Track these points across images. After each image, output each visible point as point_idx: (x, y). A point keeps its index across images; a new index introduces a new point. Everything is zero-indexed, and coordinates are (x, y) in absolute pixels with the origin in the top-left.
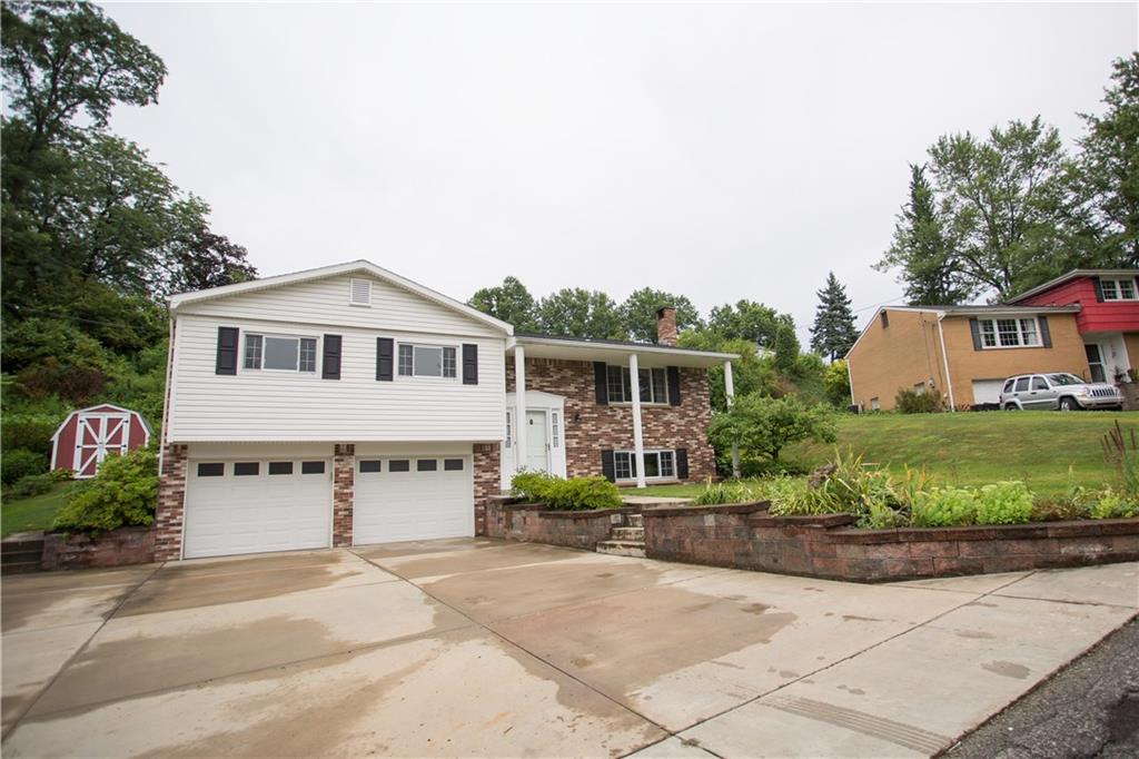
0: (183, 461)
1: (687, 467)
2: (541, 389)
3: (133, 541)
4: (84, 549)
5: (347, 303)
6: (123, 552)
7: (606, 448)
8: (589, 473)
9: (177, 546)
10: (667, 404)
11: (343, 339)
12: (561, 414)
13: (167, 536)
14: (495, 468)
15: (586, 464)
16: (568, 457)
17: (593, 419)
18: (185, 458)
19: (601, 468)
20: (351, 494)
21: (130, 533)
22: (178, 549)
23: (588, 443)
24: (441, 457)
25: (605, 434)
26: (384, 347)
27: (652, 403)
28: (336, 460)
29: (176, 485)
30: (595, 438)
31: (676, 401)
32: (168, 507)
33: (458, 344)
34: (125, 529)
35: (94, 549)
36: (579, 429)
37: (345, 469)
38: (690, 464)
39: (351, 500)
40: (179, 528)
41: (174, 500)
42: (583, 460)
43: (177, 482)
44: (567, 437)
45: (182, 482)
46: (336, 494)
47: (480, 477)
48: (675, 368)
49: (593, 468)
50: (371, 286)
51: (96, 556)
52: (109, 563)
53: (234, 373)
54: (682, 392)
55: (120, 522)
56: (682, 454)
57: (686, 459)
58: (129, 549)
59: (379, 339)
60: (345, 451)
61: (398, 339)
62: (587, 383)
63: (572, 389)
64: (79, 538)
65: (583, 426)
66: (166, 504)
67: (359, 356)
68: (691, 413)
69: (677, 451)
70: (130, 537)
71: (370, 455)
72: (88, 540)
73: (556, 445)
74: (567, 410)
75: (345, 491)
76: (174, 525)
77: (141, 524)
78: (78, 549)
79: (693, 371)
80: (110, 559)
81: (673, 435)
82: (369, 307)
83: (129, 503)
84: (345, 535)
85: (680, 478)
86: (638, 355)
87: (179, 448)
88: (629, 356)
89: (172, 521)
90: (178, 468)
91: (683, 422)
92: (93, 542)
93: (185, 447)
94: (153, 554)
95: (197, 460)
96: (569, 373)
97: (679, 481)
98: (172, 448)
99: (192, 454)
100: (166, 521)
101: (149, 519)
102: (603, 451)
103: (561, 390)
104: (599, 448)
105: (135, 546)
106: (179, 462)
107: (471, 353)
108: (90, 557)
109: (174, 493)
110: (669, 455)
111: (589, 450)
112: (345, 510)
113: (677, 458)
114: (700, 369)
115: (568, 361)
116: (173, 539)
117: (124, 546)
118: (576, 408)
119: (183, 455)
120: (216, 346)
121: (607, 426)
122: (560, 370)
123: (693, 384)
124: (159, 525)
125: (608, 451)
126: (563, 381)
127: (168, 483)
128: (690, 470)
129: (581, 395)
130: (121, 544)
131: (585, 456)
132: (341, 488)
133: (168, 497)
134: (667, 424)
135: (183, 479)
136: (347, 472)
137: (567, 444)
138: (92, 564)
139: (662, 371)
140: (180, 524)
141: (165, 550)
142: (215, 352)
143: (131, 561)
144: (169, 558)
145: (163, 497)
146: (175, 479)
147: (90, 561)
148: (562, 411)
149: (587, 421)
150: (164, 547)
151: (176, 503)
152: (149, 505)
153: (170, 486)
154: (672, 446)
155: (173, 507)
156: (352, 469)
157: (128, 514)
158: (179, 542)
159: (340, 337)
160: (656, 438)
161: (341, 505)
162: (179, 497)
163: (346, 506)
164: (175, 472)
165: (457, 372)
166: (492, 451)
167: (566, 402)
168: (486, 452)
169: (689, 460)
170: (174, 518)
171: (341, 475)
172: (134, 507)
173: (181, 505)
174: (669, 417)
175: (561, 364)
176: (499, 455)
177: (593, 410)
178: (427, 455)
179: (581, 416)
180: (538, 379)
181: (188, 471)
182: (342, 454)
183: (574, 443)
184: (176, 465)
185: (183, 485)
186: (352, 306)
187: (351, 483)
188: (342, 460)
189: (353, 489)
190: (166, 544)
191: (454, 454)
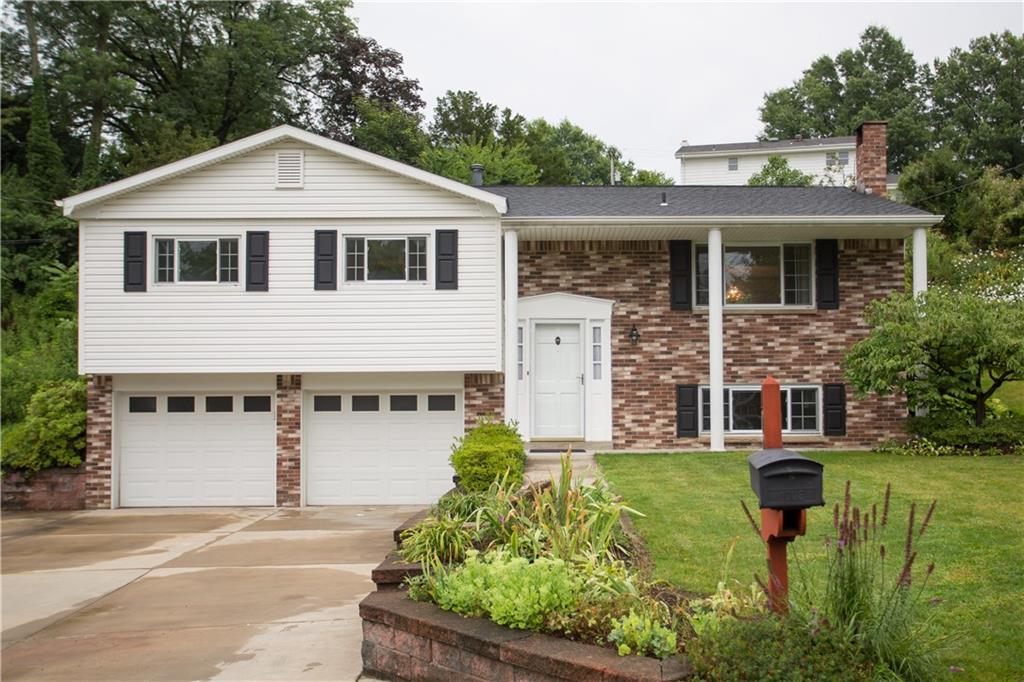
0: (108, 395)
1: (843, 415)
2: (574, 289)
3: (64, 484)
4: (20, 490)
5: (274, 186)
6: (56, 496)
7: (685, 381)
8: (652, 420)
9: (107, 493)
10: (813, 307)
11: (271, 236)
12: (606, 328)
13: (96, 481)
14: (497, 410)
15: (647, 406)
16: (615, 394)
17: (663, 335)
18: (110, 392)
19: (674, 413)
20: (298, 440)
21: (62, 475)
22: (109, 497)
23: (653, 374)
24: (423, 391)
25: (683, 358)
26: (325, 242)
27: (781, 306)
28: (279, 396)
29: (102, 423)
30: (667, 366)
31: (829, 299)
32: (96, 448)
33: (429, 231)
34: (56, 470)
35: (29, 490)
36: (639, 351)
37: (289, 408)
38: (850, 411)
39: (297, 448)
40: (107, 472)
41: (101, 440)
42: (643, 400)
43: (102, 420)
44: (615, 364)
45: (108, 419)
46: (279, 439)
47: (474, 422)
48: (833, 243)
49: (658, 413)
50: (302, 158)
51: (31, 498)
52: (42, 506)
53: (144, 289)
54: (841, 284)
55: (48, 463)
56: (836, 395)
57: (842, 402)
58: (60, 493)
59: (318, 233)
60: (289, 384)
61: (343, 231)
62: (655, 277)
63: (628, 286)
64: (15, 478)
65: (646, 347)
66: (94, 444)
67: (291, 257)
68: (860, 322)
69: (826, 387)
70: (61, 480)
71: (327, 389)
72: (23, 480)
73: (597, 376)
74: (616, 321)
75: (291, 436)
76: (102, 468)
77: (68, 466)
78: (14, 489)
79: (872, 246)
80: (44, 502)
81: (819, 360)
82: (301, 189)
83: (51, 442)
84: (291, 492)
85: (826, 434)
86: (722, 230)
87: (103, 379)
88: (707, 231)
89: (101, 464)
90: (103, 404)
91: (842, 338)
92: (28, 483)
93: (109, 378)
94: (83, 500)
95: (128, 393)
96: (624, 261)
97: (826, 440)
98: (96, 380)
99: (117, 387)
100: (94, 464)
101: (77, 460)
102: (679, 387)
103: (610, 289)
104: (674, 381)
105: (66, 490)
106: (103, 396)
107: (448, 242)
108: (26, 499)
109: (101, 432)
110: (810, 394)
111: (653, 385)
112: (290, 460)
113: (825, 400)
114: (889, 241)
115: (623, 243)
116: (103, 484)
117: (57, 489)
118: (633, 317)
119: (109, 388)
120: (122, 257)
121: (689, 345)
122: (607, 257)
123: (871, 270)
124: (88, 468)
125: (688, 386)
126: (614, 275)
127: (95, 420)
128: (849, 423)
129: (644, 296)
130: (53, 486)
131: (646, 393)
132: (284, 432)
133: (95, 436)
134: (808, 342)
135: (110, 416)
136: (291, 412)
137: (614, 375)
138: (28, 505)
139: (804, 249)
140: (109, 468)
141: (95, 497)
142: (122, 264)
143: (63, 506)
144: (100, 505)
145: (90, 436)
146: (102, 416)
147: (26, 502)
148: (608, 323)
149: (651, 337)
150: (94, 493)
151: (103, 444)
152: (77, 444)
153: (96, 424)
154: (815, 379)
155: (101, 448)
156: (298, 408)
157: (53, 454)
158: (109, 489)
159: (266, 234)
160: (783, 366)
161: (286, 454)
162: (107, 435)
163: (290, 454)
164: (101, 408)
165: (428, 272)
166: (492, 384)
167: (615, 309)
168: (484, 386)
169: (850, 405)
170: (102, 460)
171: (284, 416)
172: (59, 447)
173: (108, 446)
174: (813, 328)
175: (608, 248)
176: (503, 390)
177: (664, 319)
178: (403, 389)
179: (641, 331)
180: (569, 274)
181: (116, 407)
182: (285, 388)
183: (627, 374)
184: (101, 399)
185: (110, 423)
186: (278, 189)
187: (298, 425)
188: (286, 396)
189: (299, 433)
190: (95, 489)
191: (441, 389)
